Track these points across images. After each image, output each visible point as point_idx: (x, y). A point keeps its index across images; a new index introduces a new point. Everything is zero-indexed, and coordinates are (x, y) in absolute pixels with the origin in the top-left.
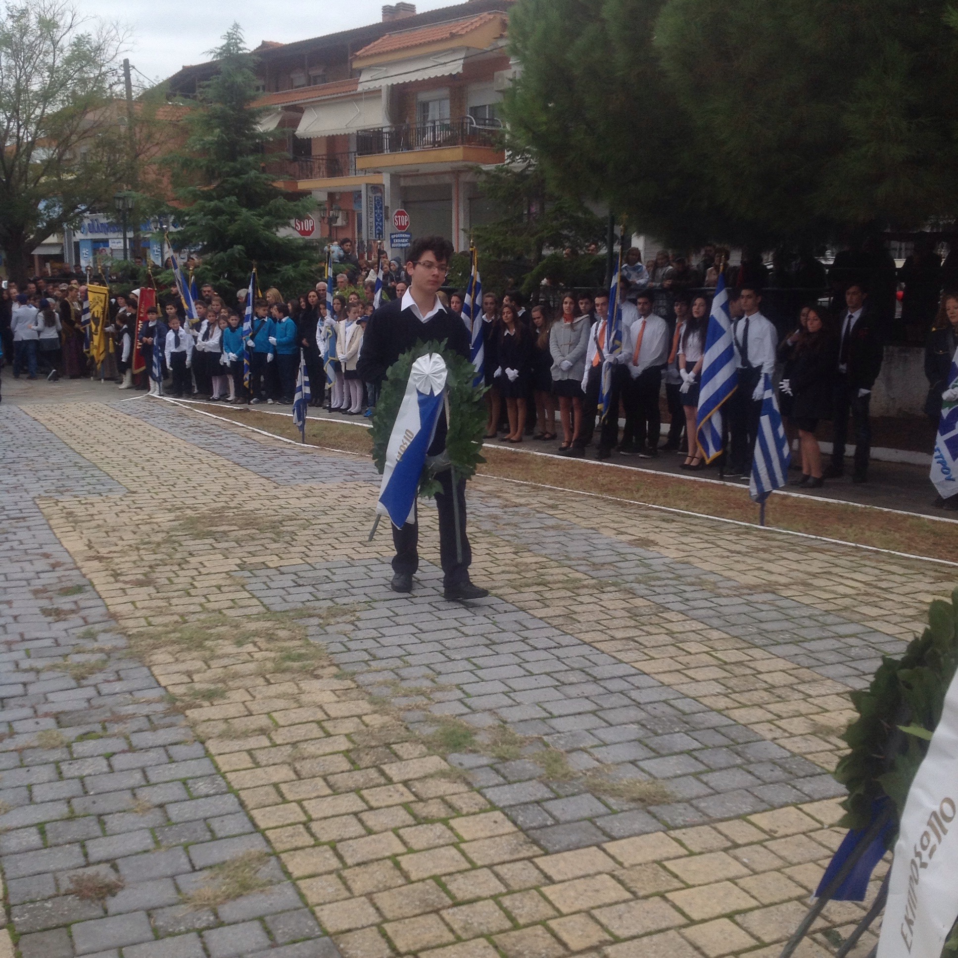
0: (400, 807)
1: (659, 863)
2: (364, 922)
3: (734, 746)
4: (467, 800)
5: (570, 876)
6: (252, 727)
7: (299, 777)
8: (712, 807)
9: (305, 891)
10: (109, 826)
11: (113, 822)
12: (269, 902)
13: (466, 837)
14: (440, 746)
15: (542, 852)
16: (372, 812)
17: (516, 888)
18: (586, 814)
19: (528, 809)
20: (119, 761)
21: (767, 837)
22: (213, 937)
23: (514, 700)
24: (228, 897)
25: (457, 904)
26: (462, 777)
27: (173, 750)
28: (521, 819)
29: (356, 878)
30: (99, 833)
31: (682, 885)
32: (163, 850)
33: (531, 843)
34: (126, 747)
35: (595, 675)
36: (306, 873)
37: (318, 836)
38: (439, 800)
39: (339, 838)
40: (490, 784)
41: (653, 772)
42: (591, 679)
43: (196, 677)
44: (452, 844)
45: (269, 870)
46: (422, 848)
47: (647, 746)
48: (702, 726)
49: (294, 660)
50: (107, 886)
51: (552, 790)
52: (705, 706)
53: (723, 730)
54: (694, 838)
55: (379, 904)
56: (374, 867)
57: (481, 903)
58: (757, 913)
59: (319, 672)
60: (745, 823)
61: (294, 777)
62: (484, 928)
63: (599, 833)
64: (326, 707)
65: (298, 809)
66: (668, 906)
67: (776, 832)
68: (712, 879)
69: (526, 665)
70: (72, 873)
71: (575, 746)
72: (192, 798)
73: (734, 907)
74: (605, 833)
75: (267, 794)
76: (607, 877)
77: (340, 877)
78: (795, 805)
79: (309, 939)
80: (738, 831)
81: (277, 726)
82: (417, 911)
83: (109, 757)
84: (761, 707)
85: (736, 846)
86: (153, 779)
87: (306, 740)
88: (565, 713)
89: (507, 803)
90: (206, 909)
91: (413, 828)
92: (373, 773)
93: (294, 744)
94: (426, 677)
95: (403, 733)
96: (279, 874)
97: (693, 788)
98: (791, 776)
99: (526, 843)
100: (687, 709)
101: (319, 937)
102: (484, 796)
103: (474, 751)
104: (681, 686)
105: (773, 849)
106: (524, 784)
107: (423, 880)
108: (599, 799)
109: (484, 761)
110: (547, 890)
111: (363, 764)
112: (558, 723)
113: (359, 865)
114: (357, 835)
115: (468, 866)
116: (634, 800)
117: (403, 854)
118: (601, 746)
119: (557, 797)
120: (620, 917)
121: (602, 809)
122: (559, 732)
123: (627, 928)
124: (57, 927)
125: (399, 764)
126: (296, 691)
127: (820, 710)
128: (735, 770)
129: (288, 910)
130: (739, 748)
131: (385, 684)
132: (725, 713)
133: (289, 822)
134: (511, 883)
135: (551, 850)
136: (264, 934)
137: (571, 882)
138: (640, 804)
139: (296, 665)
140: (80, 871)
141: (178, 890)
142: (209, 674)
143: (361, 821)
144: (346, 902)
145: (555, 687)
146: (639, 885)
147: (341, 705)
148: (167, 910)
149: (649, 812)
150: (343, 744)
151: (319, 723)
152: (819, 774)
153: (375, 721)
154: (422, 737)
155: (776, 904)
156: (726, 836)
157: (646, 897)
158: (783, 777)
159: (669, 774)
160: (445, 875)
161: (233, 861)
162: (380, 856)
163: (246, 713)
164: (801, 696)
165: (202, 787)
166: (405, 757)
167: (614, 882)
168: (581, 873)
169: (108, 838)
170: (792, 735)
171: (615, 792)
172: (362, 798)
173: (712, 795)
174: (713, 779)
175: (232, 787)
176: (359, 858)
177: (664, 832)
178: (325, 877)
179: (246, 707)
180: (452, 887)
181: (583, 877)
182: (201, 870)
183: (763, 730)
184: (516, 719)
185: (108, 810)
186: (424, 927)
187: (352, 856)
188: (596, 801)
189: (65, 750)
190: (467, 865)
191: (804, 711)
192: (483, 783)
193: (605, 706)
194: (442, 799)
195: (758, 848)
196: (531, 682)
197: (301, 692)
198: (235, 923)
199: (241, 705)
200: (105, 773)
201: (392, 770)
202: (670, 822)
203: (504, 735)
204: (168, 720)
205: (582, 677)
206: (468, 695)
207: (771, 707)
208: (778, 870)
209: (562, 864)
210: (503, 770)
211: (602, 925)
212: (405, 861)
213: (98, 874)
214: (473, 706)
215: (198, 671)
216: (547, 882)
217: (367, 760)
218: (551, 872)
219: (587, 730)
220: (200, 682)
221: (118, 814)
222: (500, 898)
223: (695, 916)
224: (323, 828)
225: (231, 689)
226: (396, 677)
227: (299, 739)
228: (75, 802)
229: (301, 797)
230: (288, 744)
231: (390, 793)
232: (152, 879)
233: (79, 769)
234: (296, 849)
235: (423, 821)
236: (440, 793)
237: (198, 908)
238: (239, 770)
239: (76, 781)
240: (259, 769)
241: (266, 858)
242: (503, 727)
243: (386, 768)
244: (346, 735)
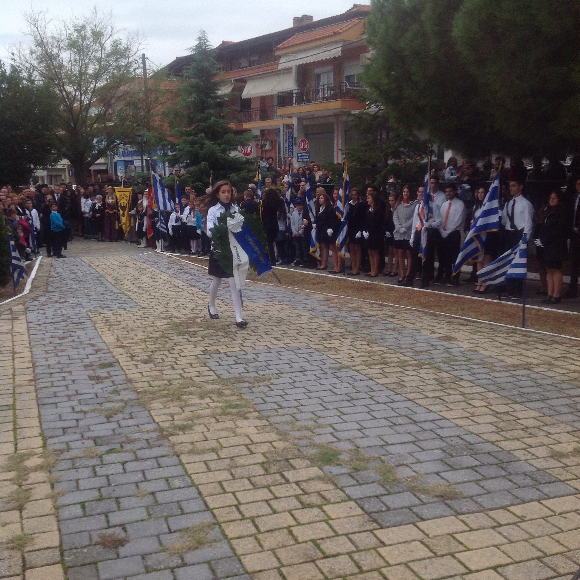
0: (293, 497)
1: (451, 535)
2: (270, 566)
3: (501, 464)
4: (334, 494)
5: (396, 542)
6: (208, 447)
7: (234, 478)
8: (485, 501)
9: (235, 547)
10: (122, 505)
11: (124, 503)
12: (214, 552)
13: (333, 517)
14: (318, 461)
15: (379, 527)
16: (277, 500)
17: (362, 548)
18: (407, 504)
19: (371, 500)
20: (130, 466)
21: (520, 520)
22: (180, 572)
23: (364, 434)
24: (190, 549)
25: (326, 557)
26: (332, 480)
27: (161, 460)
28: (366, 506)
29: (266, 540)
30: (116, 509)
31: (465, 549)
32: (153, 519)
33: (372, 521)
34: (134, 458)
35: (414, 419)
36: (236, 536)
37: (244, 513)
38: (317, 494)
39: (256, 515)
40: (348, 485)
41: (449, 480)
42: (412, 422)
43: (176, 417)
44: (324, 521)
45: (214, 533)
46: (305, 522)
47: (446, 463)
48: (481, 452)
49: (233, 408)
50: (119, 540)
51: (386, 489)
52: (484, 439)
53: (494, 454)
54: (473, 520)
55: (279, 556)
56: (277, 533)
57: (340, 557)
58: (511, 567)
59: (248, 415)
60: (506, 511)
61: (231, 478)
62: (342, 572)
63: (414, 516)
64: (251, 436)
65: (233, 497)
66: (456, 561)
67: (525, 517)
68: (484, 545)
69: (372, 413)
70: (99, 532)
71: (401, 463)
72: (171, 489)
73: (497, 563)
74: (418, 516)
75: (215, 488)
76: (418, 543)
77: (256, 539)
78: (538, 501)
79: (237, 575)
80: (502, 516)
81: (222, 447)
82: (302, 561)
83: (123, 464)
84: (519, 440)
85: (501, 525)
86: (149, 477)
87: (239, 456)
88: (396, 442)
89: (358, 497)
90: (176, 555)
91: (301, 511)
92: (278, 477)
93: (232, 458)
94: (311, 419)
95: (297, 453)
96: (220, 536)
97: (475, 490)
98: (536, 483)
99: (369, 521)
100: (472, 441)
101: (243, 574)
102: (344, 492)
103: (339, 465)
104: (469, 427)
105: (523, 527)
106: (369, 486)
107: (306, 542)
108: (415, 495)
109: (345, 471)
110: (381, 550)
111: (272, 471)
112: (390, 449)
113: (267, 531)
114: (267, 513)
115: (333, 534)
116: (437, 496)
117: (294, 526)
118: (417, 463)
119: (389, 494)
120: (426, 567)
121: (417, 502)
122: (391, 454)
123: (430, 574)
124: (90, 564)
125: (293, 471)
126: (234, 426)
127: (556, 442)
128: (501, 478)
129: (225, 558)
130: (504, 465)
131: (286, 423)
132: (496, 443)
133: (227, 504)
134: (359, 545)
135: (384, 525)
136: (210, 572)
137: (396, 546)
138: (441, 499)
139: (234, 411)
140: (104, 531)
141: (160, 543)
142: (183, 415)
143: (270, 505)
144: (259, 554)
145: (390, 427)
146: (438, 548)
147: (260, 435)
148: (154, 556)
149: (446, 504)
150: (261, 459)
151: (246, 445)
152: (554, 482)
153: (280, 445)
154: (308, 455)
155: (524, 561)
156: (494, 519)
157: (442, 556)
158: (531, 484)
159: (459, 481)
160: (319, 539)
161: (194, 528)
162: (280, 527)
163: (204, 439)
164: (545, 433)
165: (177, 483)
166: (297, 467)
167: (423, 546)
168: (403, 540)
169: (121, 512)
170: (538, 458)
171: (425, 491)
172: (271, 491)
173: (486, 494)
174: (488, 484)
175: (194, 483)
176: (268, 528)
177: (454, 516)
178: (247, 538)
179: (204, 435)
180: (323, 546)
181: (403, 542)
182: (174, 532)
183: (520, 455)
184: (365, 446)
185: (122, 495)
187: (264, 526)
188: (413, 496)
189: (99, 459)
190: (332, 534)
191: (546, 443)
192: (344, 484)
193: (421, 438)
194: (319, 493)
195: (513, 526)
196: (375, 423)
197: (237, 427)
198: (193, 564)
199: (201, 434)
200: (121, 473)
201: (289, 475)
202: (459, 510)
203: (357, 455)
204: (158, 442)
205: (407, 420)
206: (336, 431)
207: (525, 440)
208: (526, 540)
209: (391, 535)
210: (356, 477)
211: (414, 572)
212: (296, 531)
213: (114, 533)
214: (339, 437)
215: (177, 414)
216: (381, 545)
217: (274, 469)
218: (384, 539)
219: (409, 453)
220: (178, 420)
221: (128, 498)
222: (352, 554)
223: (473, 568)
224: (247, 509)
225: (195, 425)
226: (293, 419)
227: (234, 455)
228: (103, 490)
229: (234, 490)
230: (228, 458)
231: (288, 489)
232: (146, 537)
233: (106, 470)
234: (231, 521)
235: (307, 506)
236: (318, 490)
237: (172, 555)
238: (199, 473)
239: (105, 477)
240: (210, 473)
241: (213, 526)
242: (357, 450)
243: (285, 474)
244: (262, 453)
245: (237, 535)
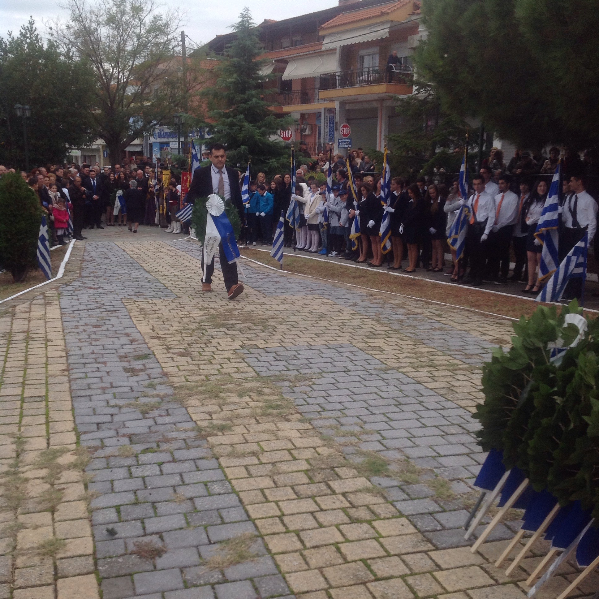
0: (340, 510)
2: (317, 587)
4: (384, 509)
5: (453, 566)
6: (248, 450)
7: (277, 486)
9: (279, 563)
10: (159, 510)
11: (162, 508)
12: (257, 568)
13: (384, 534)
14: (366, 471)
15: (434, 548)
16: (323, 512)
17: (417, 571)
19: (425, 518)
20: (167, 468)
22: (221, 589)
23: (414, 443)
24: (231, 563)
25: (377, 579)
26: (380, 493)
27: (199, 462)
28: (419, 524)
29: (312, 557)
30: (153, 515)
32: (191, 528)
33: (426, 541)
34: (171, 459)
35: (468, 429)
37: (288, 526)
38: (365, 508)
39: (301, 528)
40: (399, 499)
42: (465, 432)
43: (214, 416)
44: (374, 538)
45: (256, 547)
46: (354, 539)
49: (274, 409)
50: (156, 550)
51: (440, 506)
55: (326, 576)
56: (324, 550)
57: (393, 580)
59: (289, 417)
61: (273, 485)
62: (395, 597)
63: (472, 538)
64: (293, 440)
65: (276, 507)
66: (520, 591)
69: (421, 420)
70: (135, 540)
71: (456, 477)
72: (210, 495)
75: (256, 495)
76: (478, 568)
77: (302, 555)
79: (282, 596)
81: (263, 451)
82: (352, 582)
83: (160, 465)
86: (187, 481)
87: (281, 462)
88: (448, 454)
89: (410, 513)
90: (217, 570)
91: (349, 526)
92: (323, 486)
93: (274, 464)
94: (357, 424)
95: (343, 461)
96: (264, 551)
99: (423, 541)
101: (288, 595)
102: (395, 506)
103: (388, 476)
106: (421, 501)
107: (355, 561)
109: (395, 483)
110: (437, 574)
111: (317, 480)
112: (443, 460)
113: (314, 547)
114: (313, 527)
115: (385, 554)
117: (342, 543)
118: (473, 478)
119: (444, 511)
120: (487, 596)
122: (444, 467)
124: (125, 575)
125: (339, 481)
126: (275, 429)
129: (269, 575)
131: (331, 427)
133: (270, 515)
134: (414, 568)
135: (440, 546)
136: (254, 590)
137: (453, 570)
139: (275, 412)
140: (140, 539)
141: (200, 556)
142: (222, 414)
143: (315, 518)
144: (306, 572)
145: (442, 436)
146: (500, 575)
147: (302, 440)
148: (192, 569)
149: (505, 525)
150: (305, 466)
151: (289, 450)
153: (324, 451)
154: (354, 464)
157: (504, 584)
160: (370, 559)
161: (235, 539)
162: (327, 543)
163: (244, 441)
165: (216, 488)
166: (343, 477)
167: (482, 572)
168: (460, 564)
169: (158, 518)
172: (316, 502)
175: (235, 489)
176: (314, 543)
178: (292, 554)
179: (244, 437)
180: (374, 567)
181: (462, 567)
182: (214, 543)
184: (415, 456)
185: (159, 500)
186: (356, 593)
187: (309, 541)
189: (134, 458)
190: (383, 553)
192: (394, 498)
193: (475, 450)
194: (368, 507)
196: (426, 431)
197: (278, 430)
198: (235, 581)
199: (241, 435)
200: (158, 475)
201: (335, 485)
203: (408, 466)
204: (196, 443)
205: (459, 430)
206: (384, 438)
209: (447, 558)
210: (407, 490)
212: (344, 548)
213: (151, 542)
214: (387, 445)
215: (215, 412)
216: (437, 568)
217: (319, 477)
218: (440, 562)
219: (463, 466)
220: (216, 419)
221: (165, 503)
222: (406, 578)
224: (291, 521)
225: (235, 425)
226: (338, 423)
227: (276, 460)
228: (139, 493)
229: (277, 499)
230: (269, 463)
231: (334, 501)
232: (184, 547)
233: (142, 471)
234: (274, 534)
235: (355, 521)
236: (366, 503)
237: (212, 569)
238: (239, 479)
239: (141, 479)
240: (251, 479)
241: (255, 538)
242: (407, 461)
243: (330, 483)
244: (306, 460)
245: (281, 550)
